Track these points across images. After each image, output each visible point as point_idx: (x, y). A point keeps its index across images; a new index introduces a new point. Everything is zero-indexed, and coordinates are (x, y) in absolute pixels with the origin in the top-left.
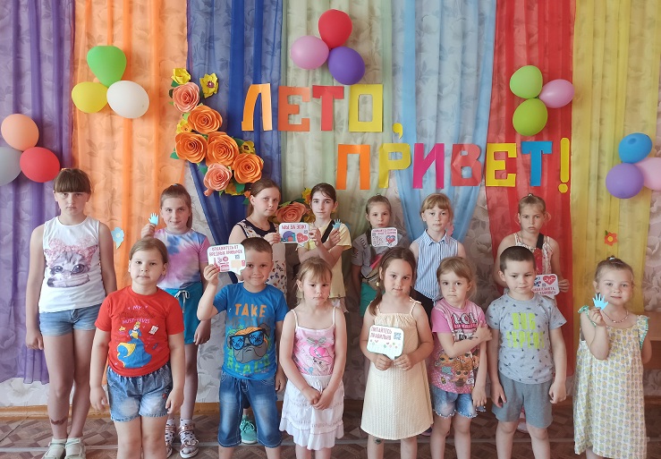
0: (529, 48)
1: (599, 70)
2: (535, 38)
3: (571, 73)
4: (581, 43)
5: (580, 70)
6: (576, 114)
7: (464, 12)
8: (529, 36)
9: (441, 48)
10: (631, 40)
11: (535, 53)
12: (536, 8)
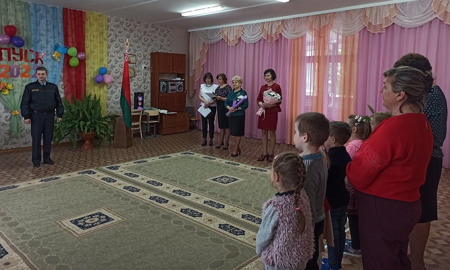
0: (73, 43)
1: (92, 50)
2: (75, 40)
3: (85, 50)
4: (87, 43)
5: (87, 50)
6: (87, 61)
7: (54, 31)
8: (73, 40)
9: (47, 41)
10: (100, 43)
11: (75, 45)
12: (74, 32)
